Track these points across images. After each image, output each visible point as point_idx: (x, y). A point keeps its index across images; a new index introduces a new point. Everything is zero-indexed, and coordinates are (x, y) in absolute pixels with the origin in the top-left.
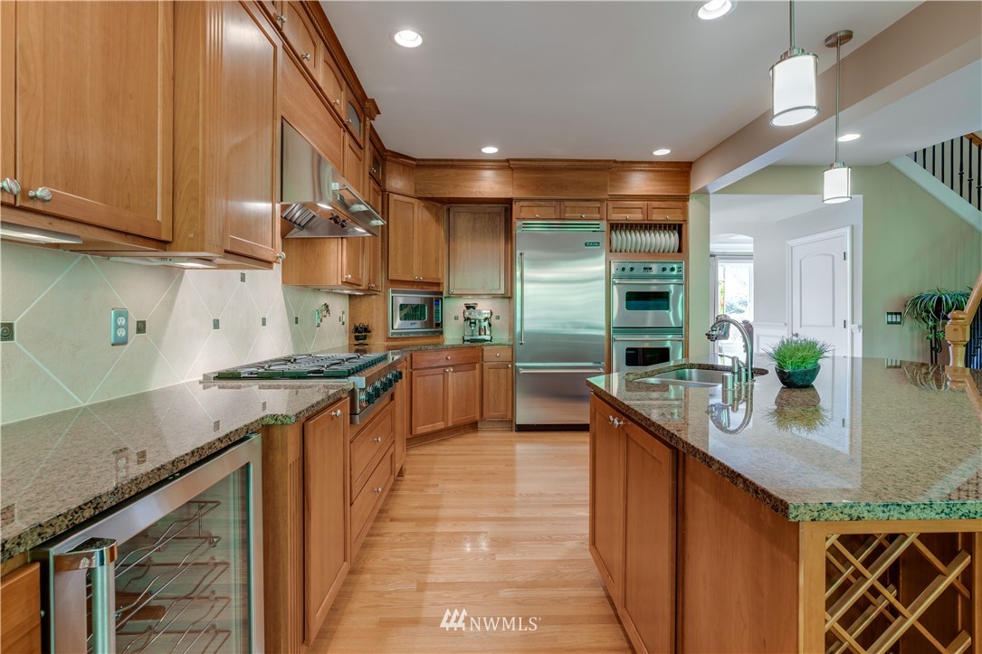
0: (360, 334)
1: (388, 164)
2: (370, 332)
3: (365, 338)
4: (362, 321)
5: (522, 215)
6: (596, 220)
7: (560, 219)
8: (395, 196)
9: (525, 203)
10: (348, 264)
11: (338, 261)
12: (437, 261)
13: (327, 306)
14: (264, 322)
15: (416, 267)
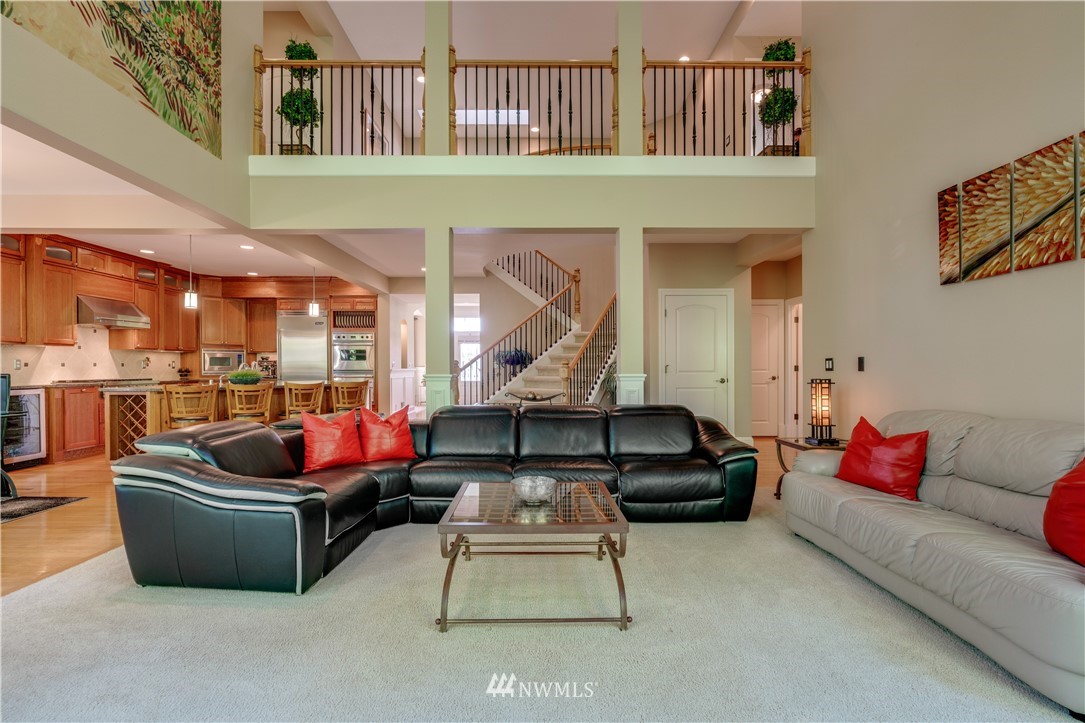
0: (184, 372)
2: (190, 372)
3: (187, 374)
4: (186, 366)
5: (281, 307)
7: (303, 309)
8: (207, 298)
9: (283, 301)
10: (140, 340)
11: (133, 340)
12: (240, 333)
13: (148, 359)
14: (95, 365)
15: (222, 337)
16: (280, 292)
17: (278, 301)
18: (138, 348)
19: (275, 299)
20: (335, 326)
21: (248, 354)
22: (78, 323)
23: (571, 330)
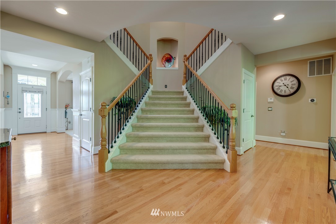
23: (149, 88)
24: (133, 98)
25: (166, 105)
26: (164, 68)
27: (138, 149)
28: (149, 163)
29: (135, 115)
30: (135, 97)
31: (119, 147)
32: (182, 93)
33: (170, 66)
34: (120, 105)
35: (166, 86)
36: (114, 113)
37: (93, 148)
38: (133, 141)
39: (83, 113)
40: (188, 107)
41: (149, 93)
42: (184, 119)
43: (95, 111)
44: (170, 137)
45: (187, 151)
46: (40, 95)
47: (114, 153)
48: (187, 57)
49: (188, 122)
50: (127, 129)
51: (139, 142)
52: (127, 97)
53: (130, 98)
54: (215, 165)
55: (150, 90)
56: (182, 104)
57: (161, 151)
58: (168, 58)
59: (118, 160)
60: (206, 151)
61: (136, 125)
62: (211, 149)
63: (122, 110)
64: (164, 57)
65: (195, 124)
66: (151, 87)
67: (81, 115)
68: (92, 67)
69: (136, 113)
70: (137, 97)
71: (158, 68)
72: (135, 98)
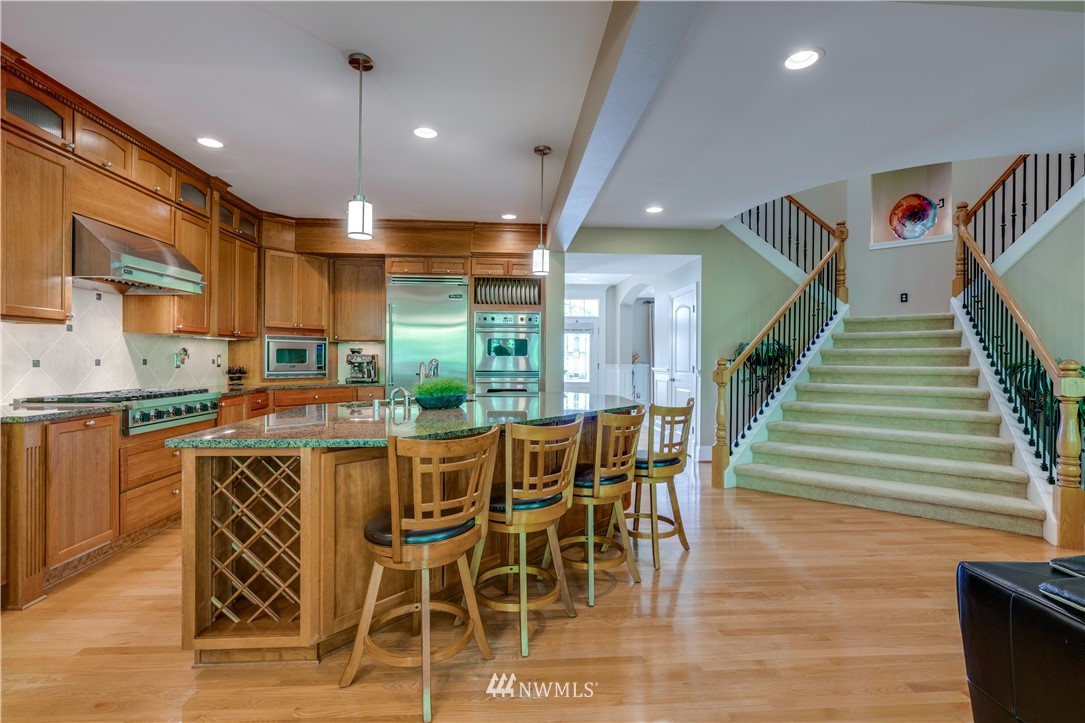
0: (236, 374)
1: (264, 223)
2: (245, 373)
3: (240, 378)
4: (240, 363)
5: (394, 269)
6: (460, 274)
7: (428, 274)
8: (273, 252)
9: (397, 259)
10: (183, 316)
11: (170, 314)
12: (320, 310)
13: (185, 350)
14: (98, 363)
15: (295, 315)
16: (390, 244)
17: (388, 261)
18: (179, 331)
19: (382, 257)
20: (476, 301)
21: (330, 343)
22: (73, 274)
23: (836, 313)
24: (787, 344)
25: (883, 358)
26: (901, 243)
27: (794, 457)
28: (816, 487)
29: (790, 382)
30: (792, 342)
31: (752, 448)
32: (950, 321)
33: (923, 233)
34: (754, 361)
35: (904, 298)
36: (741, 378)
37: (698, 448)
38: (783, 441)
39: (677, 376)
40: (962, 365)
41: (835, 326)
42: (936, 397)
43: (702, 373)
44: (879, 440)
45: (925, 476)
46: (588, 336)
47: (741, 456)
48: (969, 208)
49: (948, 407)
50: (771, 413)
51: (798, 443)
52: (771, 341)
53: (778, 343)
54: (1008, 520)
55: (837, 319)
56: (938, 356)
57: (851, 466)
58: (915, 207)
59: (748, 471)
60: (988, 484)
61: (791, 406)
62: (1008, 482)
63: (759, 373)
64: (897, 207)
65: (972, 414)
66: (843, 309)
67: (673, 380)
68: (697, 283)
69: (794, 380)
70: (797, 342)
71: (873, 245)
72: (792, 344)
